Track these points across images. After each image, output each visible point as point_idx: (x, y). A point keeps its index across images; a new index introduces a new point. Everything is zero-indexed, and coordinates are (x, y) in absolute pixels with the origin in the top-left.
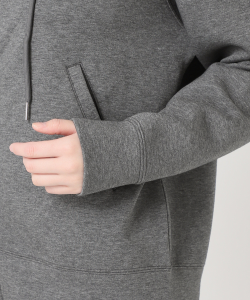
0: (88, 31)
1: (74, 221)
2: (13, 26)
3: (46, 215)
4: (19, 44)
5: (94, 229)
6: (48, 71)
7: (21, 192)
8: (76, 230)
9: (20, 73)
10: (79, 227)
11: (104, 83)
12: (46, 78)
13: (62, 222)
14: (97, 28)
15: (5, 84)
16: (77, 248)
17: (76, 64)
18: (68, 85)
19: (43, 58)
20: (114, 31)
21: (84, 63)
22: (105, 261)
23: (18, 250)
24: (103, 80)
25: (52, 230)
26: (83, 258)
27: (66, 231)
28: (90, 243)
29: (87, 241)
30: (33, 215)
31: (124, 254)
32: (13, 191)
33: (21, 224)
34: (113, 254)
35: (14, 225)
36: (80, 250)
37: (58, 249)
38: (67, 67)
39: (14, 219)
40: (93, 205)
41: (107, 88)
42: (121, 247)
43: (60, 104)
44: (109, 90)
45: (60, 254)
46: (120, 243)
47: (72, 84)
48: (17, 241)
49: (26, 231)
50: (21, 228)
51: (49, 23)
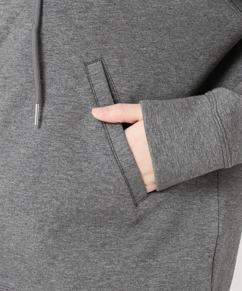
0: (112, 20)
1: (88, 244)
2: (14, 15)
3: (50, 241)
4: (24, 37)
5: (112, 250)
6: (63, 69)
7: (17, 215)
8: (91, 254)
9: (23, 72)
10: (95, 251)
11: (129, 81)
12: (61, 77)
13: (72, 247)
14: (122, 16)
15: (4, 86)
16: (93, 276)
17: (96, 61)
18: (88, 86)
19: (57, 54)
20: (144, 19)
21: (106, 59)
22: (128, 286)
24: (128, 77)
25: (59, 259)
26: (101, 287)
28: (109, 267)
29: (106, 265)
30: (32, 243)
31: (148, 277)
32: (7, 215)
33: (17, 254)
34: (136, 278)
35: (8, 255)
37: (68, 280)
38: (86, 64)
39: (7, 248)
40: (111, 223)
41: (133, 87)
42: (144, 268)
43: (76, 108)
44: (134, 89)
45: (71, 286)
46: (143, 264)
47: (92, 85)
48: (12, 274)
49: (23, 261)
50: (16, 259)
51: (62, 11)
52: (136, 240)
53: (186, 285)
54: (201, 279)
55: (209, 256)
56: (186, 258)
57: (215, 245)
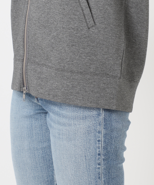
1: (66, 44)
3: (52, 41)
5: (76, 49)
7: (41, 28)
8: (67, 49)
10: (69, 47)
13: (60, 44)
16: (66, 59)
22: (81, 66)
23: (37, 61)
25: (55, 49)
26: (69, 64)
27: (61, 49)
28: (73, 56)
29: (72, 55)
30: (46, 41)
31: (91, 64)
32: (37, 28)
33: (40, 46)
34: (85, 63)
35: (37, 47)
36: (68, 60)
37: (57, 59)
39: (37, 44)
40: (76, 36)
42: (90, 60)
45: (58, 62)
46: (89, 57)
48: (38, 56)
49: (42, 50)
50: (40, 48)
52: (87, 46)
53: (108, 70)
54: (116, 68)
55: (120, 59)
56: (110, 58)
57: (122, 54)
